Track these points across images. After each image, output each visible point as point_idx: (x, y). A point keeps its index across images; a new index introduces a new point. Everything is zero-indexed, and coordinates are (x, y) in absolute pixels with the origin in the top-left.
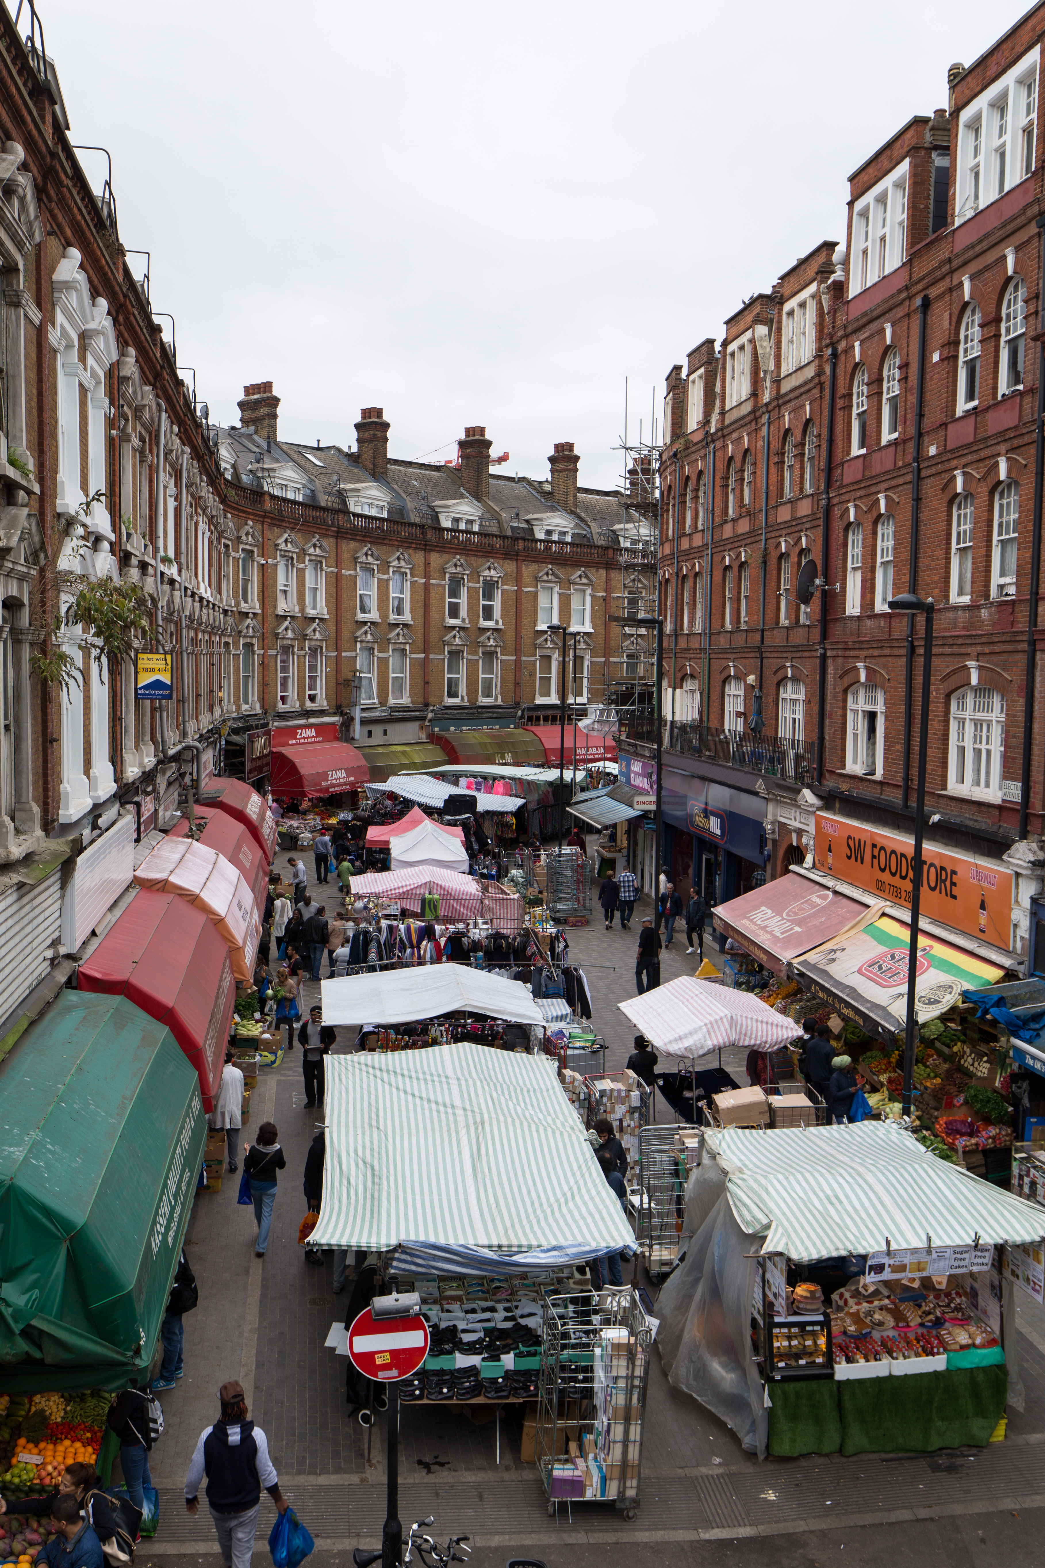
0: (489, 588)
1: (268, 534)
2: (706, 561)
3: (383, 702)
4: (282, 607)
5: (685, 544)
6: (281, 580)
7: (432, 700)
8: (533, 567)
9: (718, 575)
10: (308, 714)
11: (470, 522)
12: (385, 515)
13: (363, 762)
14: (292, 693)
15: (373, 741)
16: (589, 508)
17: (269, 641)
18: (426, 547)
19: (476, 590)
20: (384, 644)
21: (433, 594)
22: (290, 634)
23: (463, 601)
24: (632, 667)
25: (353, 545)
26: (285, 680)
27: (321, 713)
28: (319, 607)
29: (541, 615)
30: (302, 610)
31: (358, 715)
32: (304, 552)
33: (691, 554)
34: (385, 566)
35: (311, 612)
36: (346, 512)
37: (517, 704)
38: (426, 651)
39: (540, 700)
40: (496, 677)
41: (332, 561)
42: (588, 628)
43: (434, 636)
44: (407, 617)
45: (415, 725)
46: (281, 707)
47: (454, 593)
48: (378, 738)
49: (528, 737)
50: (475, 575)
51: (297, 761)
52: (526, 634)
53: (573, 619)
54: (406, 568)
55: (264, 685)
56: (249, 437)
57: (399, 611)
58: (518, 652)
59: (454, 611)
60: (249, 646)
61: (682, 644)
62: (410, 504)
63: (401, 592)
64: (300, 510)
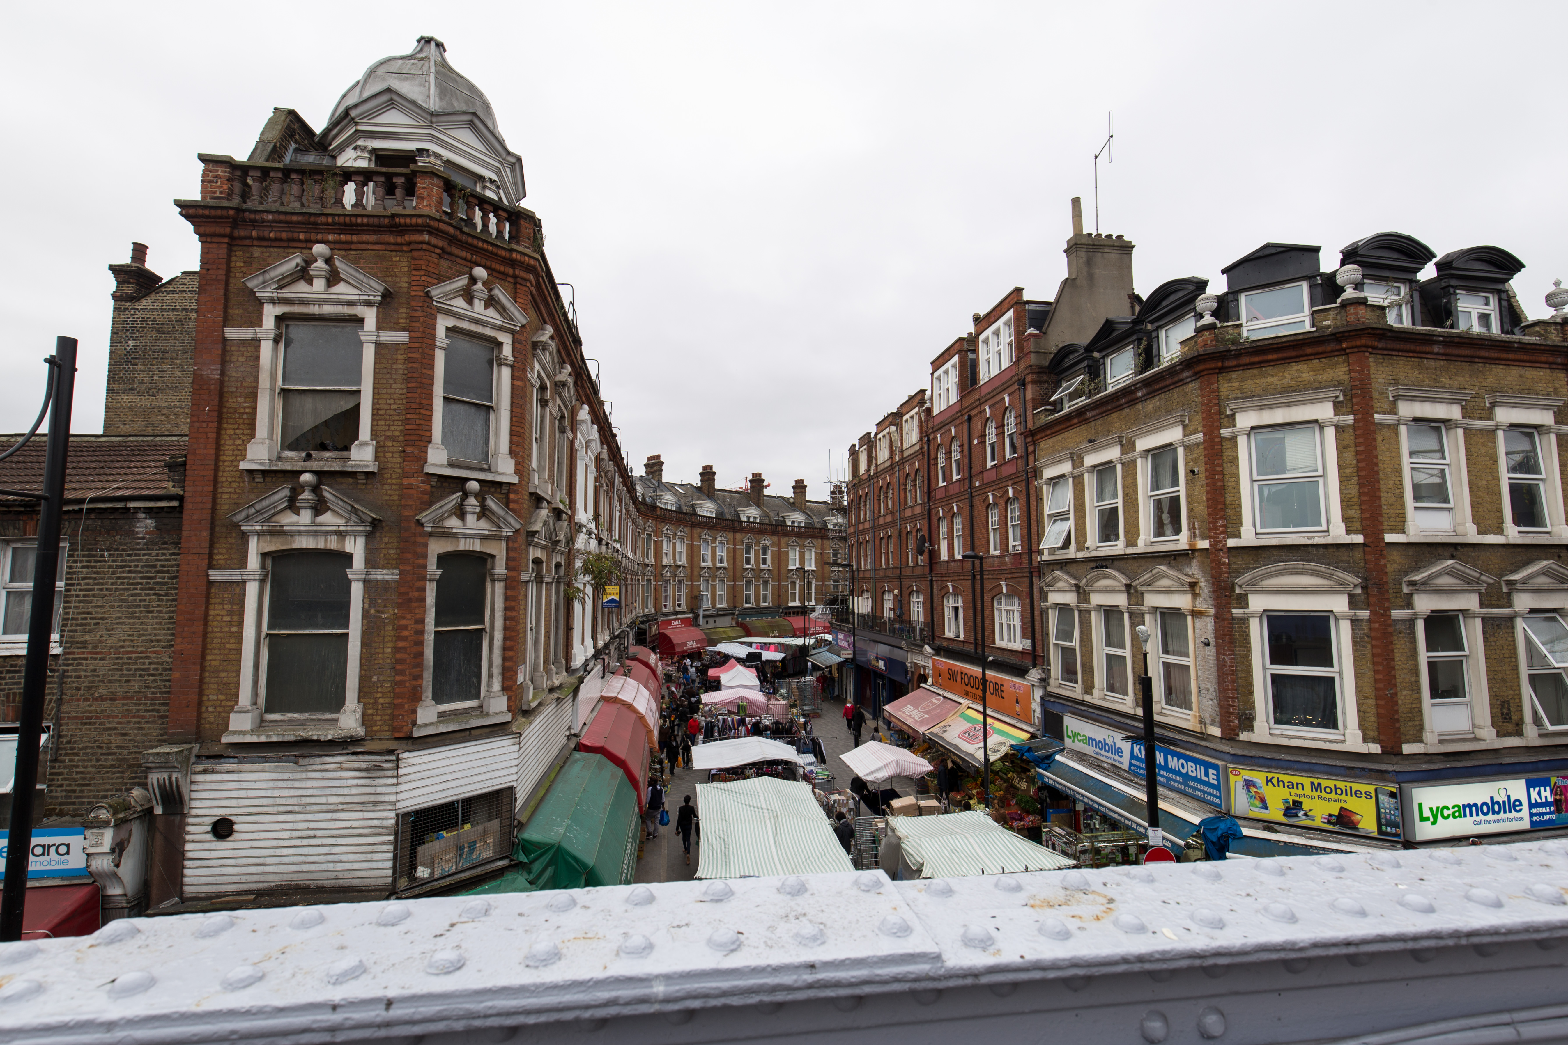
0: (765, 550)
1: (658, 526)
2: (871, 535)
3: (714, 606)
4: (665, 561)
5: (861, 527)
6: (665, 548)
7: (737, 605)
8: (786, 539)
9: (877, 542)
10: (677, 613)
11: (755, 518)
12: (714, 516)
13: (704, 636)
14: (669, 603)
15: (709, 626)
16: (812, 510)
17: (659, 578)
18: (734, 530)
19: (759, 551)
20: (714, 578)
21: (738, 553)
22: (668, 574)
23: (752, 556)
24: (836, 587)
25: (699, 530)
26: (666, 597)
27: (684, 612)
28: (683, 560)
29: (790, 562)
30: (675, 563)
31: (701, 613)
32: (675, 534)
33: (864, 532)
34: (714, 540)
35: (679, 563)
36: (696, 514)
37: (779, 607)
39: (791, 604)
40: (769, 593)
41: (689, 539)
42: (813, 568)
43: (738, 573)
44: (725, 564)
45: (729, 618)
46: (664, 610)
47: (748, 552)
48: (711, 625)
49: (785, 622)
50: (758, 543)
51: (672, 637)
52: (783, 571)
53: (806, 563)
54: (725, 541)
55: (656, 599)
56: (649, 480)
57: (721, 561)
58: (779, 580)
59: (748, 561)
60: (649, 580)
61: (861, 575)
62: (726, 510)
63: (722, 552)
64: (673, 515)
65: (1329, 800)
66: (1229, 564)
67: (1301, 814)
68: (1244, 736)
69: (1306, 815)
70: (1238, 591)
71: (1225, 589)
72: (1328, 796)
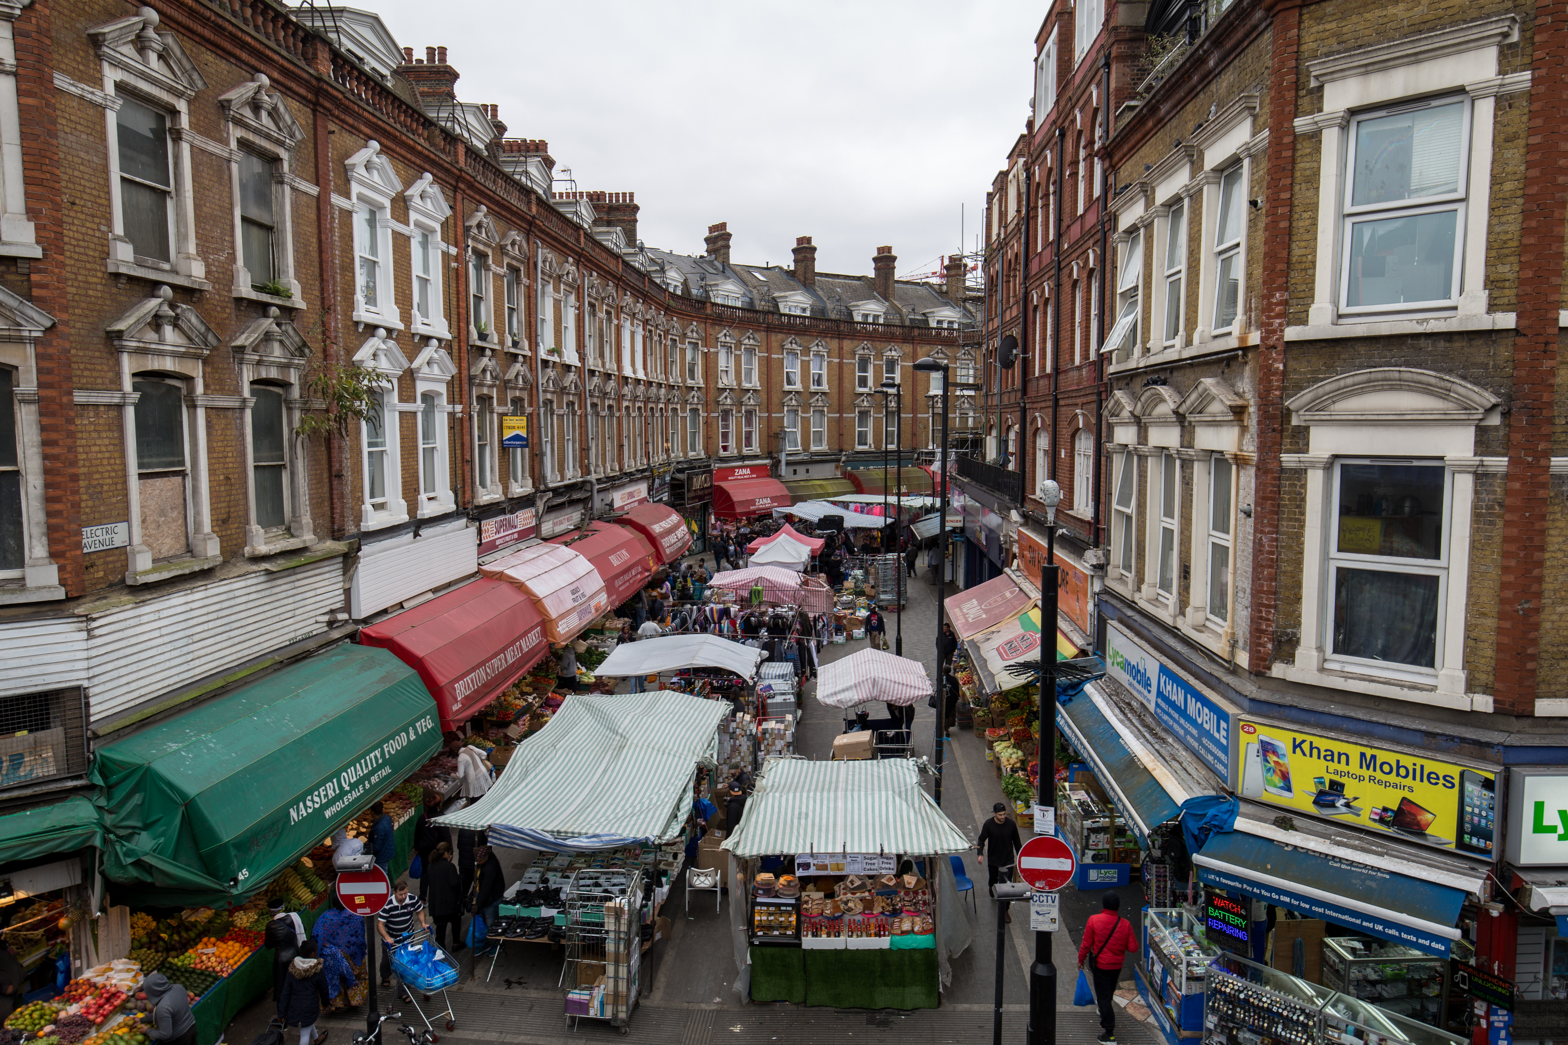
0: (891, 365)
1: (710, 331)
3: (806, 448)
4: (723, 382)
6: (722, 363)
7: (845, 447)
8: (925, 347)
10: (743, 458)
11: (876, 317)
12: (808, 314)
13: (786, 492)
14: (732, 443)
15: (797, 477)
17: (712, 406)
18: (840, 336)
19: (881, 366)
20: (806, 407)
21: (846, 370)
22: (729, 401)
23: (870, 374)
25: (780, 336)
26: (725, 434)
27: (756, 457)
28: (755, 382)
29: (931, 383)
30: (739, 384)
31: (783, 458)
32: (741, 343)
34: (806, 351)
35: (746, 385)
36: (777, 312)
37: (914, 450)
38: (840, 411)
41: (764, 348)
43: (847, 400)
44: (825, 387)
45: (832, 466)
46: (722, 453)
47: (863, 368)
48: (801, 475)
49: (921, 473)
50: (879, 355)
51: (731, 492)
52: (920, 397)
54: (823, 351)
55: (708, 438)
56: (711, 263)
57: (819, 383)
58: (913, 411)
59: (863, 382)
60: (695, 411)
61: (990, 402)
62: (830, 305)
63: (820, 368)
64: (740, 313)
65: (1387, 785)
66: (1284, 373)
67: (1340, 803)
68: (1278, 670)
69: (1347, 805)
70: (1295, 422)
71: (1272, 417)
72: (1385, 778)
